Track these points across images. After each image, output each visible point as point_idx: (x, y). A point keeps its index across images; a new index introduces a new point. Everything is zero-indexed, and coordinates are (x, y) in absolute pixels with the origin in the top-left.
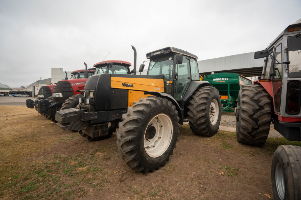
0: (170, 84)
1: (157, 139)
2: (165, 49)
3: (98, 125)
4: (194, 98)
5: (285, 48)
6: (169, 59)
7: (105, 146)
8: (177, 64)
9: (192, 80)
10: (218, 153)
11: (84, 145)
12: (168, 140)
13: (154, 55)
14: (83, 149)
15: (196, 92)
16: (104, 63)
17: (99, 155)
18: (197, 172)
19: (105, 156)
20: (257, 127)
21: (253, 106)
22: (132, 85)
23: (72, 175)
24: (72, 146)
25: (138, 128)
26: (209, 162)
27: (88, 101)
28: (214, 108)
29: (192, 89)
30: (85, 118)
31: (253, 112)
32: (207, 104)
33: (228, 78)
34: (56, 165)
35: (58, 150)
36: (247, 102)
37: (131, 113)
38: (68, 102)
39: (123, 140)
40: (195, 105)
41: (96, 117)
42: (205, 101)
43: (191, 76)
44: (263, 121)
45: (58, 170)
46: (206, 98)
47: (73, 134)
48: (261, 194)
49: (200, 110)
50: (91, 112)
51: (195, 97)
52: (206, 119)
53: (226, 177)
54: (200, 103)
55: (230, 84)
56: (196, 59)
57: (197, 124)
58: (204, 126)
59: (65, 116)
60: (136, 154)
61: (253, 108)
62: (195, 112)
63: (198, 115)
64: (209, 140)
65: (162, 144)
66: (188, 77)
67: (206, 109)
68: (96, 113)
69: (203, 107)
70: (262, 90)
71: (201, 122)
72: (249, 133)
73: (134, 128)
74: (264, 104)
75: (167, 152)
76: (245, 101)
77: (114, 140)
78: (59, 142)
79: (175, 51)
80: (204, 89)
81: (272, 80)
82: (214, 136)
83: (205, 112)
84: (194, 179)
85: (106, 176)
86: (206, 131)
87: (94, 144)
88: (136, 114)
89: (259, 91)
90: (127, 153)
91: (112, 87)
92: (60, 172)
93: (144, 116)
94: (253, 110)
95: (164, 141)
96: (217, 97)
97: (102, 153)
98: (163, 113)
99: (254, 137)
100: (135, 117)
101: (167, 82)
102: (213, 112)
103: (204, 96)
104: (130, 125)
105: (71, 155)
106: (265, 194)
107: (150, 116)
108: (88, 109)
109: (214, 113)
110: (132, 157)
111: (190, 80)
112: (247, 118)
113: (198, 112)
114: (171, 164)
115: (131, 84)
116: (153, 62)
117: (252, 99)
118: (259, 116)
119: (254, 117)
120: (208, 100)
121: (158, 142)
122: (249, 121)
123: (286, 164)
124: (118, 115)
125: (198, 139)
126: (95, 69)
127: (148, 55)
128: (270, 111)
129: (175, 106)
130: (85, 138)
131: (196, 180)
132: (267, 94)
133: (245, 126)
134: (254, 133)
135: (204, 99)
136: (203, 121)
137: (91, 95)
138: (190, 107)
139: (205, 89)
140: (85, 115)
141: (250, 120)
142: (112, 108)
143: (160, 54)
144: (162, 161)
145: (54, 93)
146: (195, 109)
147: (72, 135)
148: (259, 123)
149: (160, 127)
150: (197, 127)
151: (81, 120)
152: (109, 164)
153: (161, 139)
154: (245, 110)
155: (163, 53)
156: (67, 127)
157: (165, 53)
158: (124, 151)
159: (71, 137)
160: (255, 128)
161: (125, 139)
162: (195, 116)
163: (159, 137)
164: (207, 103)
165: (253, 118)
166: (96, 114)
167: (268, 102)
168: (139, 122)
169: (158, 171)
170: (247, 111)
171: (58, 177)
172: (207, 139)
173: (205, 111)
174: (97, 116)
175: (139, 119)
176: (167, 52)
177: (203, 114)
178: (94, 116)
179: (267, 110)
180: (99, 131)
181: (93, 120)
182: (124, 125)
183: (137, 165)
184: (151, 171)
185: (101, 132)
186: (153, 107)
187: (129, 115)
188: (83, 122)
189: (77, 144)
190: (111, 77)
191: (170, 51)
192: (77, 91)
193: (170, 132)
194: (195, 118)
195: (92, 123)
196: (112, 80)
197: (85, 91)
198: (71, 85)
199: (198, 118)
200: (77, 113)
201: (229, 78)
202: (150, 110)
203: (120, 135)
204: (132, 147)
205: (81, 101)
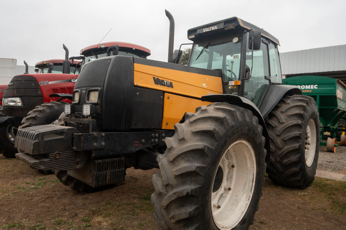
0: (235, 87)
2: (227, 22)
3: (106, 160)
4: (276, 115)
6: (232, 41)
7: (109, 204)
8: (250, 48)
9: (272, 81)
10: (332, 221)
11: (66, 201)
12: (245, 195)
13: (204, 31)
14: (65, 209)
15: (279, 105)
16: (103, 47)
17: (100, 223)
22: (171, 83)
24: (42, 202)
25: (204, 167)
27: (87, 110)
28: (309, 135)
29: (273, 99)
30: (82, 144)
32: (303, 127)
33: (317, 85)
35: (14, 209)
37: (188, 136)
38: (33, 115)
39: (171, 193)
40: (280, 128)
41: (103, 143)
42: (300, 122)
43: (270, 75)
46: (300, 116)
47: (42, 177)
49: (290, 137)
50: (92, 132)
51: (278, 113)
52: (299, 155)
54: (291, 125)
55: (320, 96)
56: (277, 45)
57: (282, 165)
58: (295, 169)
59: (40, 138)
60: (197, 225)
62: (279, 141)
63: (286, 148)
64: (304, 195)
65: (235, 203)
66: (265, 77)
67: (301, 136)
68: (103, 134)
69: (296, 133)
71: (290, 160)
73: (197, 167)
77: (123, 192)
78: (15, 193)
79: (245, 25)
80: (294, 100)
82: (310, 188)
83: (299, 142)
86: (298, 178)
87: (86, 198)
88: (197, 138)
91: (135, 84)
93: (216, 143)
95: (237, 196)
96: (315, 116)
97: (107, 219)
98: (244, 139)
100: (200, 143)
101: (230, 82)
103: (297, 111)
104: (187, 161)
105: (42, 222)
108: (88, 126)
109: (309, 144)
111: (268, 81)
113: (285, 142)
115: (170, 81)
116: (200, 46)
120: (304, 119)
121: (225, 197)
124: (143, 140)
125: (283, 192)
126: (83, 58)
127: (190, 32)
130: (65, 187)
135: (296, 118)
136: (294, 158)
137: (94, 97)
139: (295, 98)
140: (82, 138)
142: (135, 127)
143: (216, 30)
145: (6, 97)
146: (279, 136)
147: (39, 179)
150: (281, 170)
151: (72, 149)
153: (231, 192)
155: (223, 29)
156: (44, 162)
157: (226, 29)
158: (173, 217)
159: (39, 184)
161: (175, 190)
162: (280, 149)
163: (227, 188)
164: (302, 125)
166: (103, 136)
168: (207, 156)
172: (301, 193)
173: (299, 140)
174: (105, 142)
175: (206, 148)
176: (231, 26)
177: (297, 145)
178: (99, 141)
180: (106, 173)
181: (97, 149)
185: (111, 176)
186: (231, 125)
187: (182, 140)
188: (77, 153)
189: (52, 197)
190: (134, 63)
191: (236, 25)
192: (51, 96)
193: (251, 179)
194: (280, 153)
195: (94, 155)
196: (135, 69)
197: (79, 90)
198: (39, 85)
199: (286, 152)
200: (64, 133)
201: (319, 85)
202: (225, 131)
203: (163, 182)
204: (192, 210)
205: (70, 109)
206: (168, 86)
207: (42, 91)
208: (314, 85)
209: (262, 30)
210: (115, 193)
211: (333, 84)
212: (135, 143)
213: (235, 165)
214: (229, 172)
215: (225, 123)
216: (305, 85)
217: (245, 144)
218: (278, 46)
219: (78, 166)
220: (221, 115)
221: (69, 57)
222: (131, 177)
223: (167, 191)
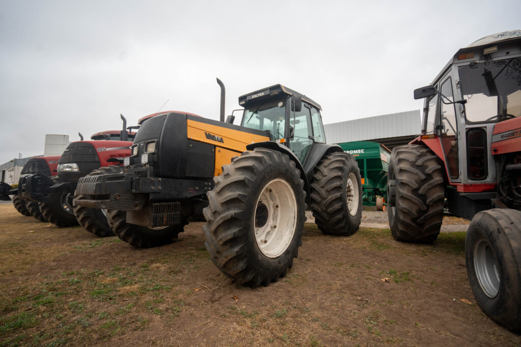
1: (268, 229)
2: (272, 88)
3: (163, 203)
4: (320, 169)
5: (457, 83)
6: (278, 106)
8: (293, 110)
9: (315, 141)
10: (369, 255)
12: (288, 230)
13: (253, 98)
14: (123, 261)
15: (322, 161)
17: (158, 268)
18: (344, 281)
19: (170, 268)
20: (426, 208)
21: (417, 174)
22: (221, 139)
23: (111, 299)
24: (101, 256)
26: (359, 267)
27: (145, 159)
28: (352, 188)
29: (317, 156)
30: (140, 187)
31: (417, 185)
32: (343, 178)
33: (363, 150)
34: (72, 285)
35: (71, 263)
36: (407, 169)
39: (219, 218)
40: (324, 180)
41: (160, 188)
42: (340, 174)
43: (313, 135)
44: (434, 197)
45: (78, 292)
46: (340, 169)
47: (99, 239)
48: (455, 301)
49: (332, 187)
50: (150, 177)
51: (322, 168)
52: (342, 203)
53: (393, 284)
54: (332, 177)
55: (367, 160)
56: (320, 109)
57: (327, 213)
58: (339, 216)
59: (102, 180)
60: (241, 246)
61: (416, 177)
62: (323, 192)
63: (329, 198)
64: (349, 240)
65: (280, 237)
66: (309, 136)
67: (342, 186)
68: (160, 179)
69: (337, 183)
70: (426, 152)
71: (334, 208)
72: (414, 220)
74: (433, 172)
75: (290, 251)
76: (403, 169)
79: (288, 91)
80: (335, 156)
81: (439, 134)
82: (355, 235)
83: (341, 192)
84: (343, 290)
85: (181, 296)
86: (343, 224)
87: (145, 252)
88: (239, 173)
89: (422, 153)
90: (225, 243)
91: (189, 137)
92: (85, 295)
93: (255, 177)
94: (416, 182)
95: (281, 232)
96: (355, 170)
98: (283, 178)
99: (421, 225)
100: (240, 176)
101: (276, 140)
102: (350, 196)
103: (337, 165)
104: (231, 191)
105: (101, 270)
106: (462, 300)
107: (264, 177)
108: (146, 172)
109: (352, 196)
110: (236, 249)
111: (312, 141)
112: (410, 194)
113: (328, 192)
114: (296, 273)
115: (220, 137)
116: (250, 111)
117: (413, 164)
118: (426, 190)
119: (420, 192)
120: (343, 171)
121: (272, 234)
122: (413, 200)
123: (496, 232)
124: (197, 188)
125: (330, 239)
127: (241, 99)
128: (442, 181)
129: (299, 170)
131: (348, 292)
132: (434, 157)
133: (405, 208)
134: (421, 219)
135: (337, 171)
136: (337, 206)
137: (152, 148)
138: (314, 185)
140: (141, 181)
141: (415, 197)
142: (189, 175)
144: (282, 264)
145: (61, 163)
146: (323, 187)
147: (96, 241)
148: (428, 201)
149: (273, 208)
150: (328, 219)
151: (131, 192)
152: (182, 279)
153: (276, 229)
154: (405, 182)
155: (269, 95)
156: (105, 202)
157: (271, 95)
158: (221, 240)
159: (96, 244)
160: (423, 210)
162: (324, 199)
163: (273, 226)
165: (418, 193)
166: (159, 181)
167: (437, 168)
168: (247, 186)
169: (276, 284)
170: (408, 183)
171: (80, 303)
172: (346, 239)
173: (340, 190)
174: (161, 186)
175: (247, 180)
176: (276, 92)
177: (338, 194)
178: (156, 186)
179: (438, 180)
180: (163, 215)
181: (154, 192)
182: (219, 193)
183: (244, 268)
184: (264, 284)
185: (167, 218)
186: (269, 164)
187: (227, 175)
188: (136, 196)
189: (110, 253)
190: (187, 119)
191: (280, 91)
192: (109, 161)
193: (293, 216)
194: (325, 203)
195: (152, 198)
196: (188, 124)
197: (138, 144)
198: (96, 151)
199: (330, 201)
200: (124, 177)
201: (365, 149)
202: (263, 168)
203: (211, 210)
204: (236, 231)
205: (129, 161)
206: (219, 141)
207: (99, 158)
208: (361, 149)
209: (304, 96)
210: (173, 247)
211: (377, 148)
212: (190, 190)
213: (279, 205)
214: (274, 213)
215: (263, 161)
216: (353, 150)
217: (284, 184)
218: (320, 111)
219: (137, 209)
220: (259, 155)
221: (127, 127)
222: (190, 236)
223: (215, 218)
